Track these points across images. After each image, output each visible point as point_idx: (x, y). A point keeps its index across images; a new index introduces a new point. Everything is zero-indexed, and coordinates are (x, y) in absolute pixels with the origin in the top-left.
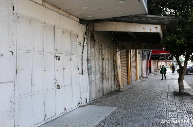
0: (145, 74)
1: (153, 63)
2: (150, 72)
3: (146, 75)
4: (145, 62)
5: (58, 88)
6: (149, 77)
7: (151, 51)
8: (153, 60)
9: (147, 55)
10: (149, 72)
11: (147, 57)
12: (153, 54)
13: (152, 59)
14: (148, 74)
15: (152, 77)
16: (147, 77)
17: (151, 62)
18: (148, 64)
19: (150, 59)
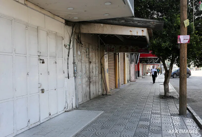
0: (133, 78)
1: (141, 67)
2: (139, 76)
3: (134, 79)
4: (133, 65)
5: (42, 93)
6: (137, 81)
7: (140, 54)
9: (135, 58)
10: (137, 75)
11: (135, 61)
12: (141, 57)
13: (140, 63)
14: (136, 78)
15: (140, 80)
16: (135, 81)
18: (137, 68)
19: (138, 62)
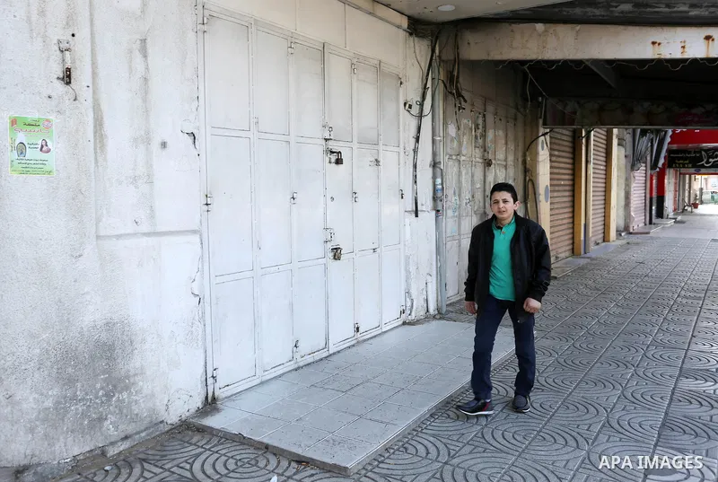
0: (638, 221)
1: (673, 180)
2: (660, 214)
3: (642, 225)
4: (640, 175)
6: (654, 231)
7: (670, 133)
8: (672, 171)
9: (649, 149)
10: (654, 212)
11: (649, 158)
12: (675, 147)
13: (670, 166)
14: (651, 223)
15: (665, 230)
16: (648, 233)
17: (666, 177)
18: (654, 185)
19: (660, 165)
